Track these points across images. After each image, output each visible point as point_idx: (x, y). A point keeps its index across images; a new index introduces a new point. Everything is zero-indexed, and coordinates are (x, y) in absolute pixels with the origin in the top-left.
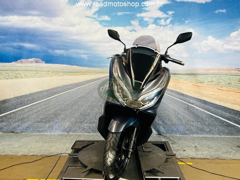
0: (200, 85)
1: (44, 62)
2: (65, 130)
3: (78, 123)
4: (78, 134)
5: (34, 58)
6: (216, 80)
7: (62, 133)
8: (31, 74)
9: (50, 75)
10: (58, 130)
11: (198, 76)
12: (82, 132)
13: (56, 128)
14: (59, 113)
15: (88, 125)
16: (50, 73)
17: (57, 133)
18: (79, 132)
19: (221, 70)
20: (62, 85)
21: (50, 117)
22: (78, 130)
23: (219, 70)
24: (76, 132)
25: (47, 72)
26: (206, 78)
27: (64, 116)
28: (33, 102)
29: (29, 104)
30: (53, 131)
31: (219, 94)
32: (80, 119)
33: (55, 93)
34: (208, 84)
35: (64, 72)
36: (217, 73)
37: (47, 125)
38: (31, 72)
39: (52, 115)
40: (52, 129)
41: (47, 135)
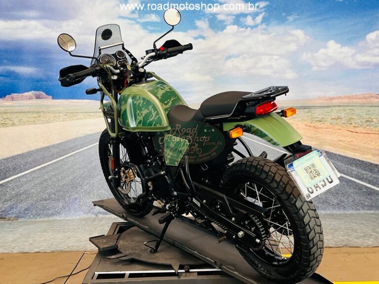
0: (318, 124)
1: (51, 97)
2: (92, 211)
5: (33, 92)
6: (346, 115)
7: (87, 217)
8: (30, 118)
9: (62, 119)
10: (78, 211)
11: (314, 111)
13: (76, 208)
14: (79, 184)
16: (62, 115)
17: (78, 217)
19: (353, 99)
20: (82, 135)
21: (65, 190)
23: (349, 98)
25: (56, 113)
26: (328, 112)
27: (89, 187)
28: (36, 166)
29: (28, 170)
30: (71, 214)
31: (351, 140)
33: (72, 149)
34: (331, 124)
35: (86, 112)
36: (347, 103)
37: (61, 205)
38: (28, 115)
39: (68, 186)
40: (70, 210)
41: (61, 220)
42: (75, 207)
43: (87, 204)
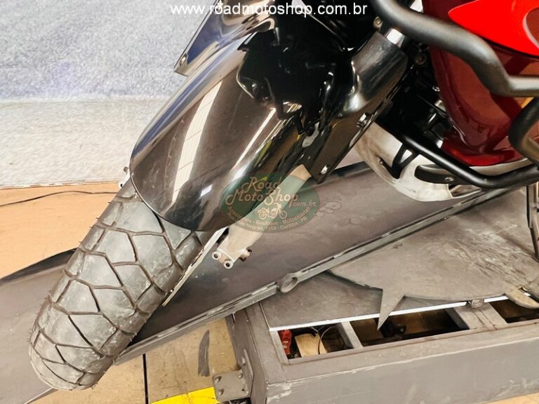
2: (99, 87)
3: (136, 66)
4: (137, 97)
7: (91, 98)
10: (75, 86)
12: (148, 92)
13: (70, 83)
14: (71, 36)
15: (165, 71)
17: (75, 98)
18: (140, 93)
21: (44, 49)
22: (138, 86)
24: (131, 93)
27: (91, 44)
30: (62, 92)
32: (141, 54)
37: (40, 75)
39: (51, 40)
40: (58, 84)
41: (45, 103)
42: (68, 80)
43: (90, 76)
